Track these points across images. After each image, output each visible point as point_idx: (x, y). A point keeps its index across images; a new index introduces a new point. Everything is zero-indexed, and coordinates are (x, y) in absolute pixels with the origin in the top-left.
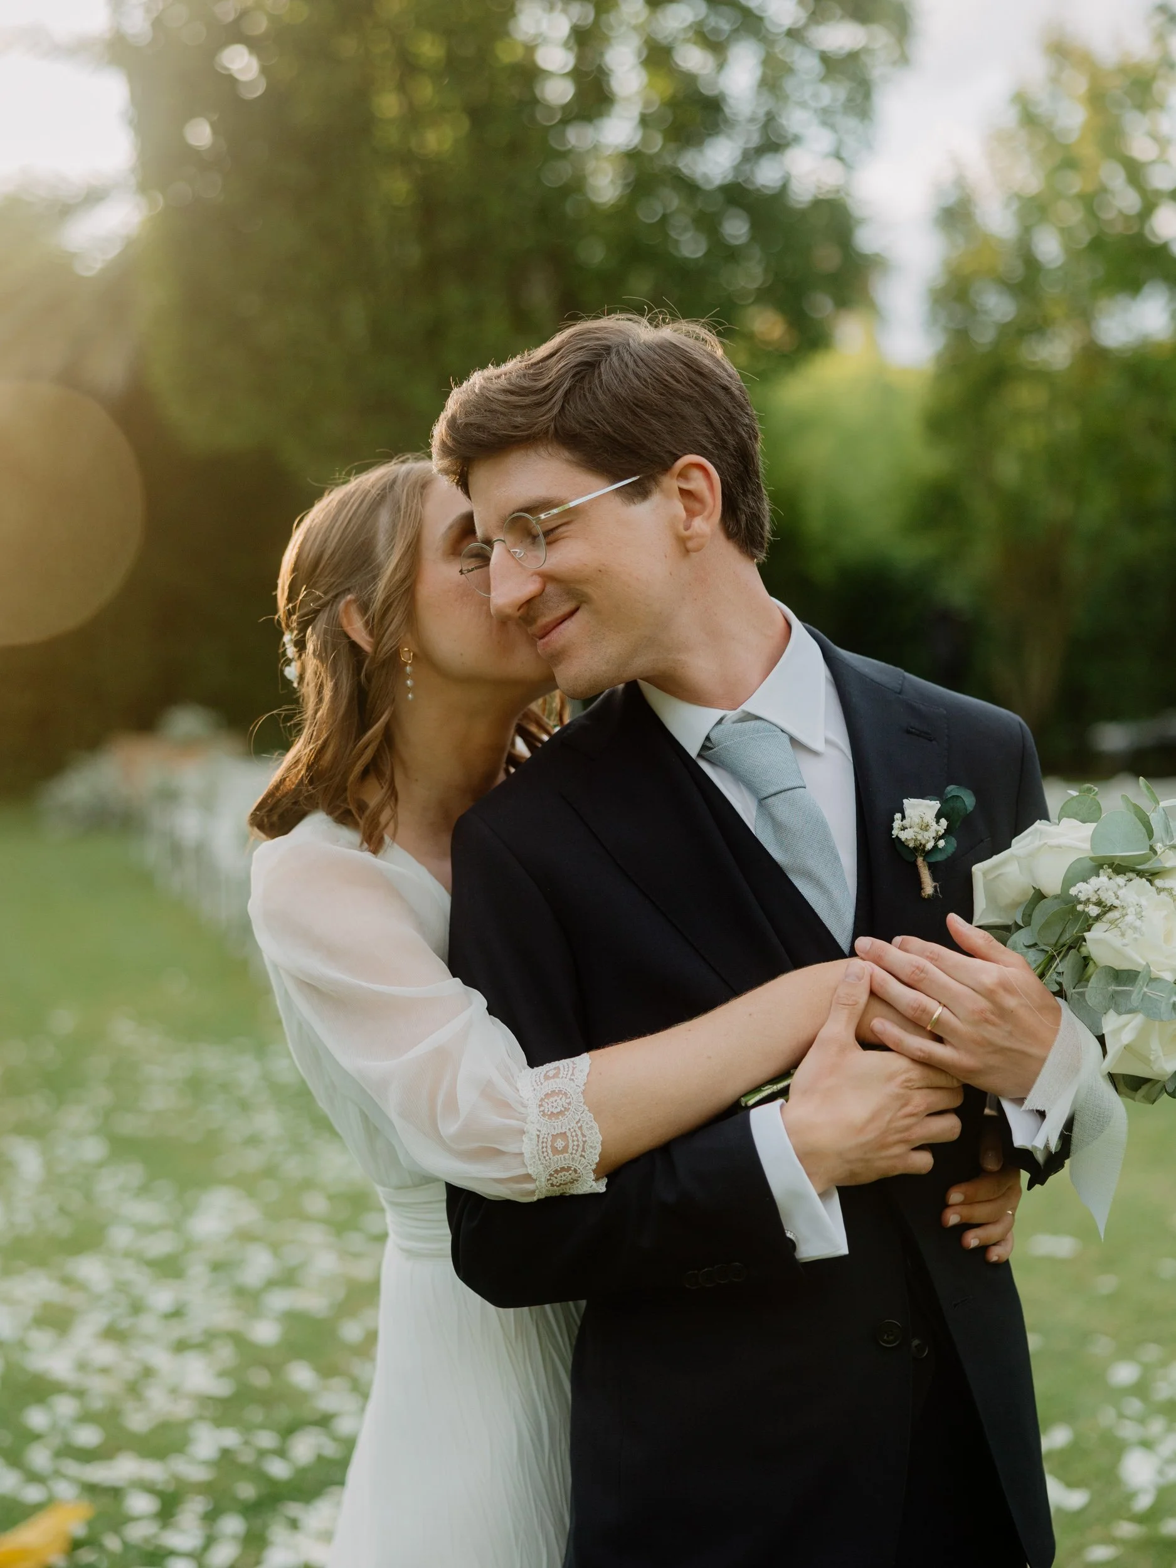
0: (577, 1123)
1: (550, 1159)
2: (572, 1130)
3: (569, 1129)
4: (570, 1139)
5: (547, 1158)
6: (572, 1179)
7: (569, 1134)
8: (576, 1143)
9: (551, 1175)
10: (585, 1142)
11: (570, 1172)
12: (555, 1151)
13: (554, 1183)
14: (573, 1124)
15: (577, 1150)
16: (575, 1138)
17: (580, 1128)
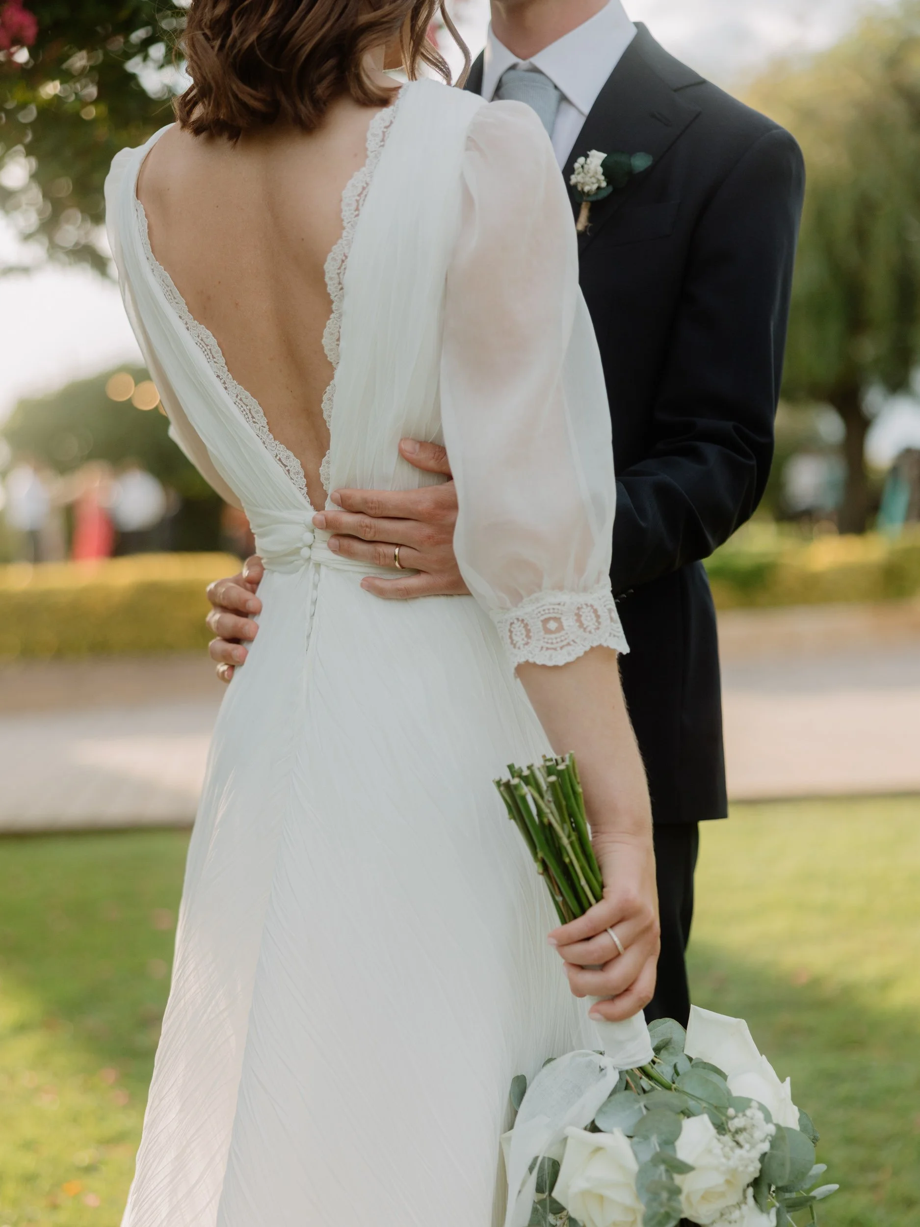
0: (573, 641)
1: (538, 618)
2: (566, 636)
3: (567, 634)
4: (557, 635)
5: (539, 615)
6: (517, 642)
7: (563, 633)
8: (554, 641)
9: (523, 621)
10: (555, 649)
11: (526, 639)
12: (545, 621)
13: (513, 626)
14: (572, 637)
15: (547, 643)
16: (559, 640)
17: (569, 644)
